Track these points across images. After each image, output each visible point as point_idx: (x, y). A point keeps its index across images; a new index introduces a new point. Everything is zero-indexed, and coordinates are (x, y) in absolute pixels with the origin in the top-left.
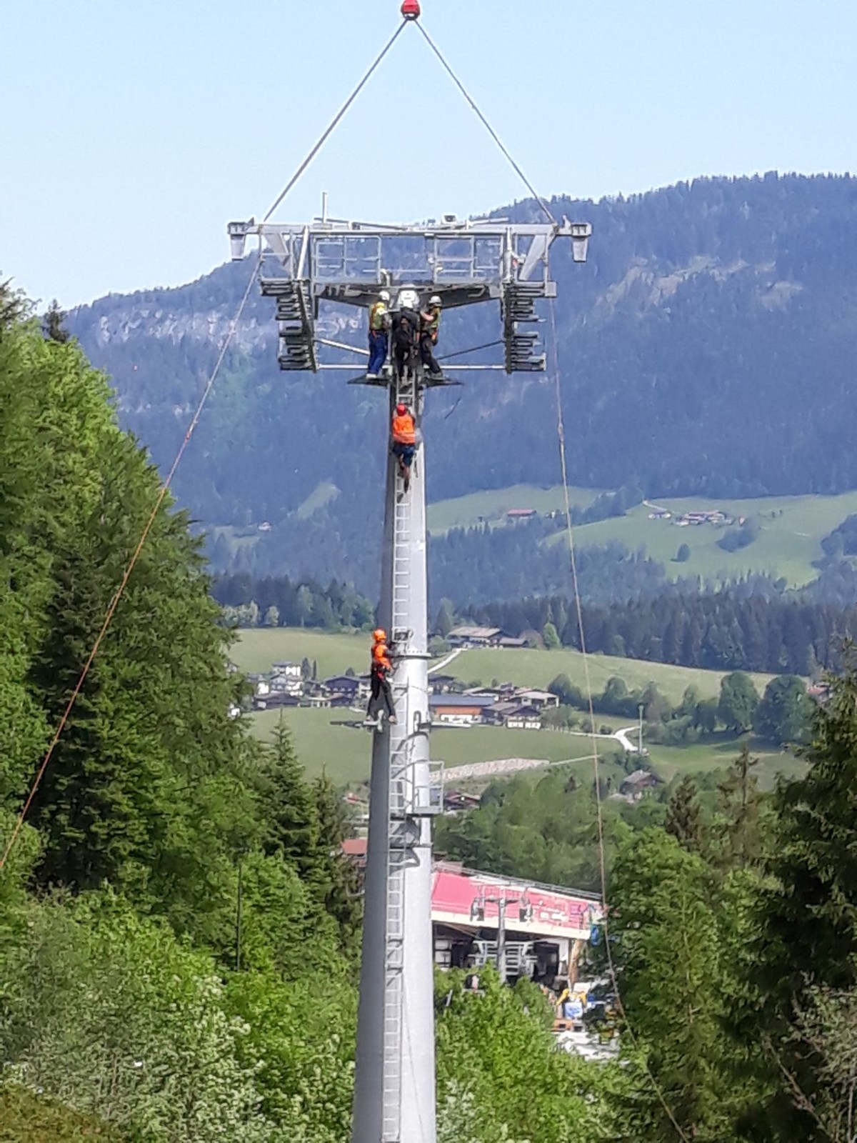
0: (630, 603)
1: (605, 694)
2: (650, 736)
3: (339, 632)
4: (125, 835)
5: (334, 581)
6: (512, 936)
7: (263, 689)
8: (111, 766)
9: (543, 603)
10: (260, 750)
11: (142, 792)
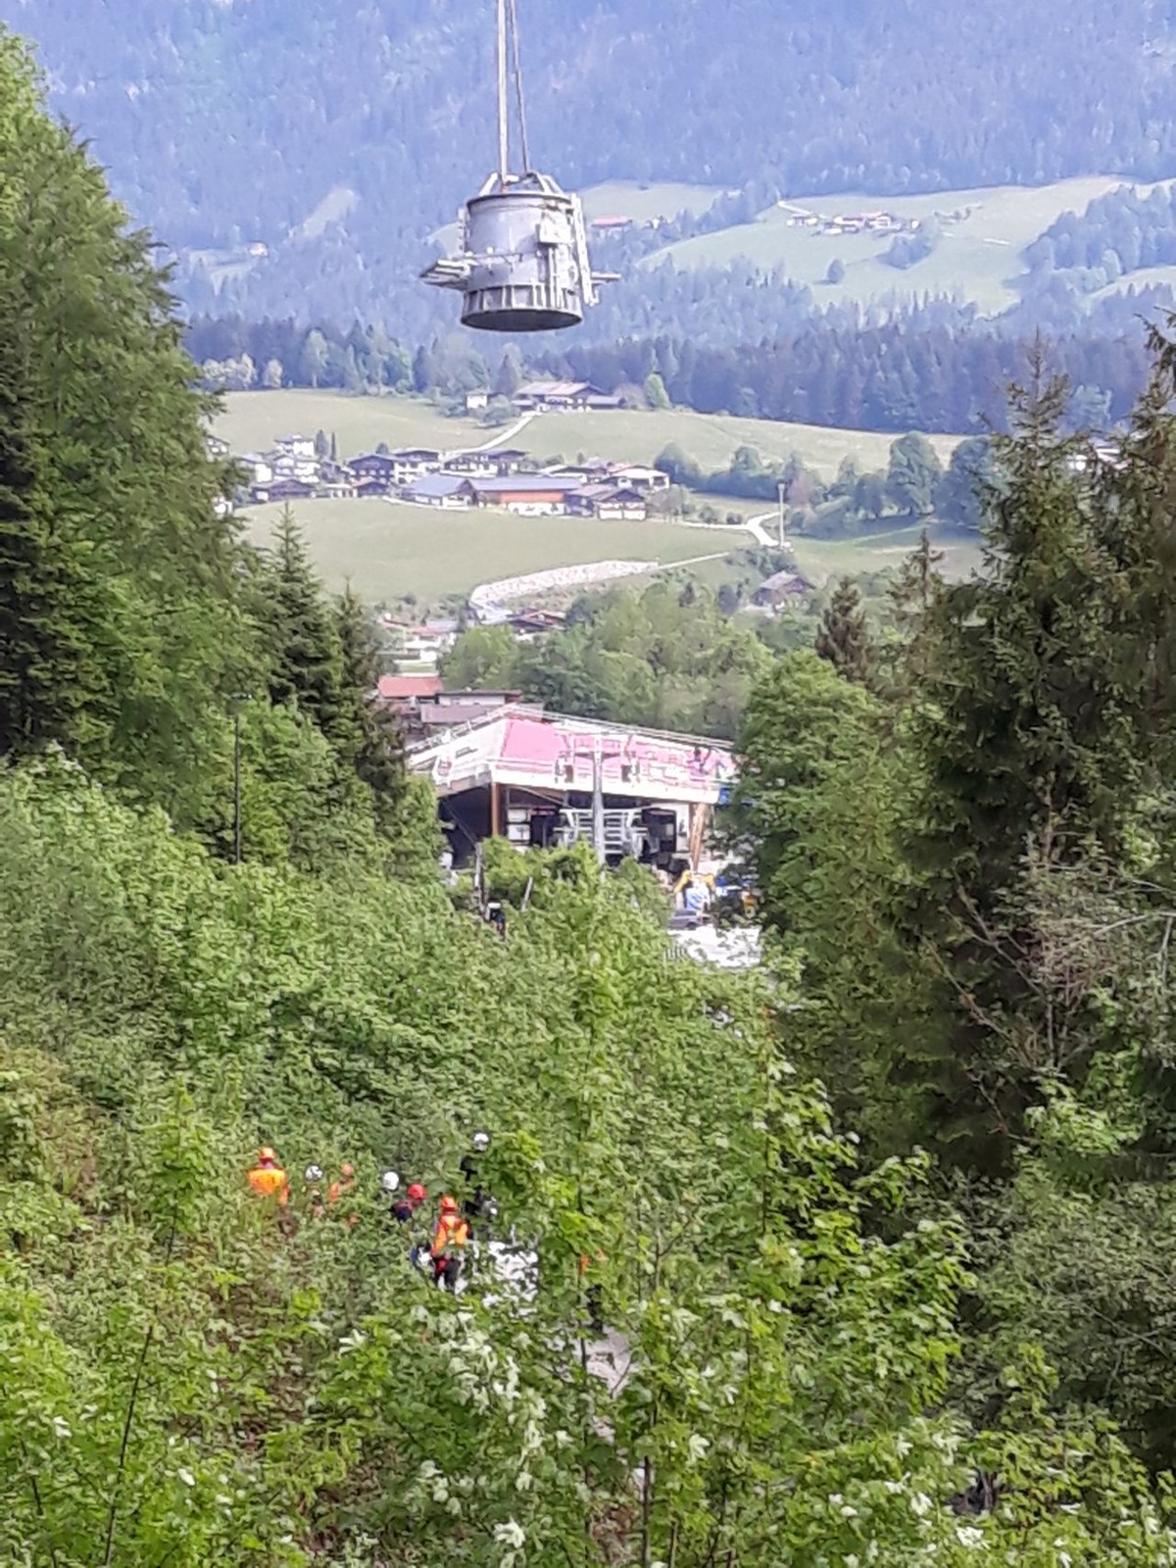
0: (764, 344)
1: (732, 470)
2: (796, 526)
3: (365, 393)
4: (75, 681)
5: (357, 323)
6: (613, 801)
7: (263, 474)
8: (52, 587)
9: (646, 345)
10: (259, 560)
11: (97, 620)
